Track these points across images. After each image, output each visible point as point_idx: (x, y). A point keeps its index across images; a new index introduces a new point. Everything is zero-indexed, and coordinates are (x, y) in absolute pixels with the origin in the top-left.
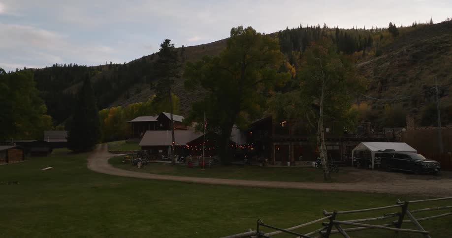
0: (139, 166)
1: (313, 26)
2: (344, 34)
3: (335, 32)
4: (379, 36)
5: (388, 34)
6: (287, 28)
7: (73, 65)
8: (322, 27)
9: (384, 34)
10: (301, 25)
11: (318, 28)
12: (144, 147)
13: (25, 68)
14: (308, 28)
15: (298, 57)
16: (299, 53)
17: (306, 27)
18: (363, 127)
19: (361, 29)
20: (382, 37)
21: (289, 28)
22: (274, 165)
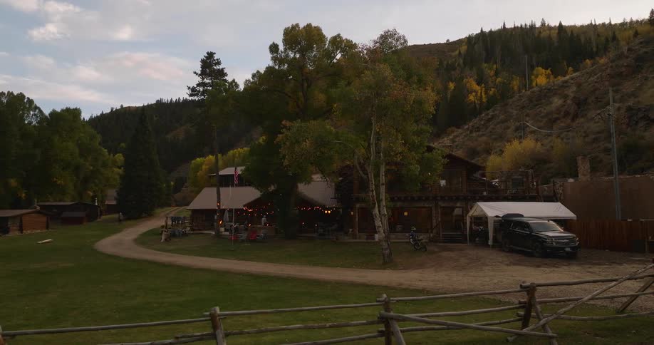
0: (163, 238)
1: (524, 25)
2: (570, 34)
3: (557, 31)
4: (631, 33)
5: (648, 28)
6: (482, 30)
7: (182, 99)
8: (538, 25)
9: (640, 29)
10: (504, 24)
11: (532, 27)
12: (195, 211)
13: (122, 106)
14: (515, 28)
15: (492, 73)
16: (495, 66)
17: (513, 26)
18: (520, 177)
19: (604, 24)
20: (636, 34)
21: (484, 30)
22: (356, 239)
